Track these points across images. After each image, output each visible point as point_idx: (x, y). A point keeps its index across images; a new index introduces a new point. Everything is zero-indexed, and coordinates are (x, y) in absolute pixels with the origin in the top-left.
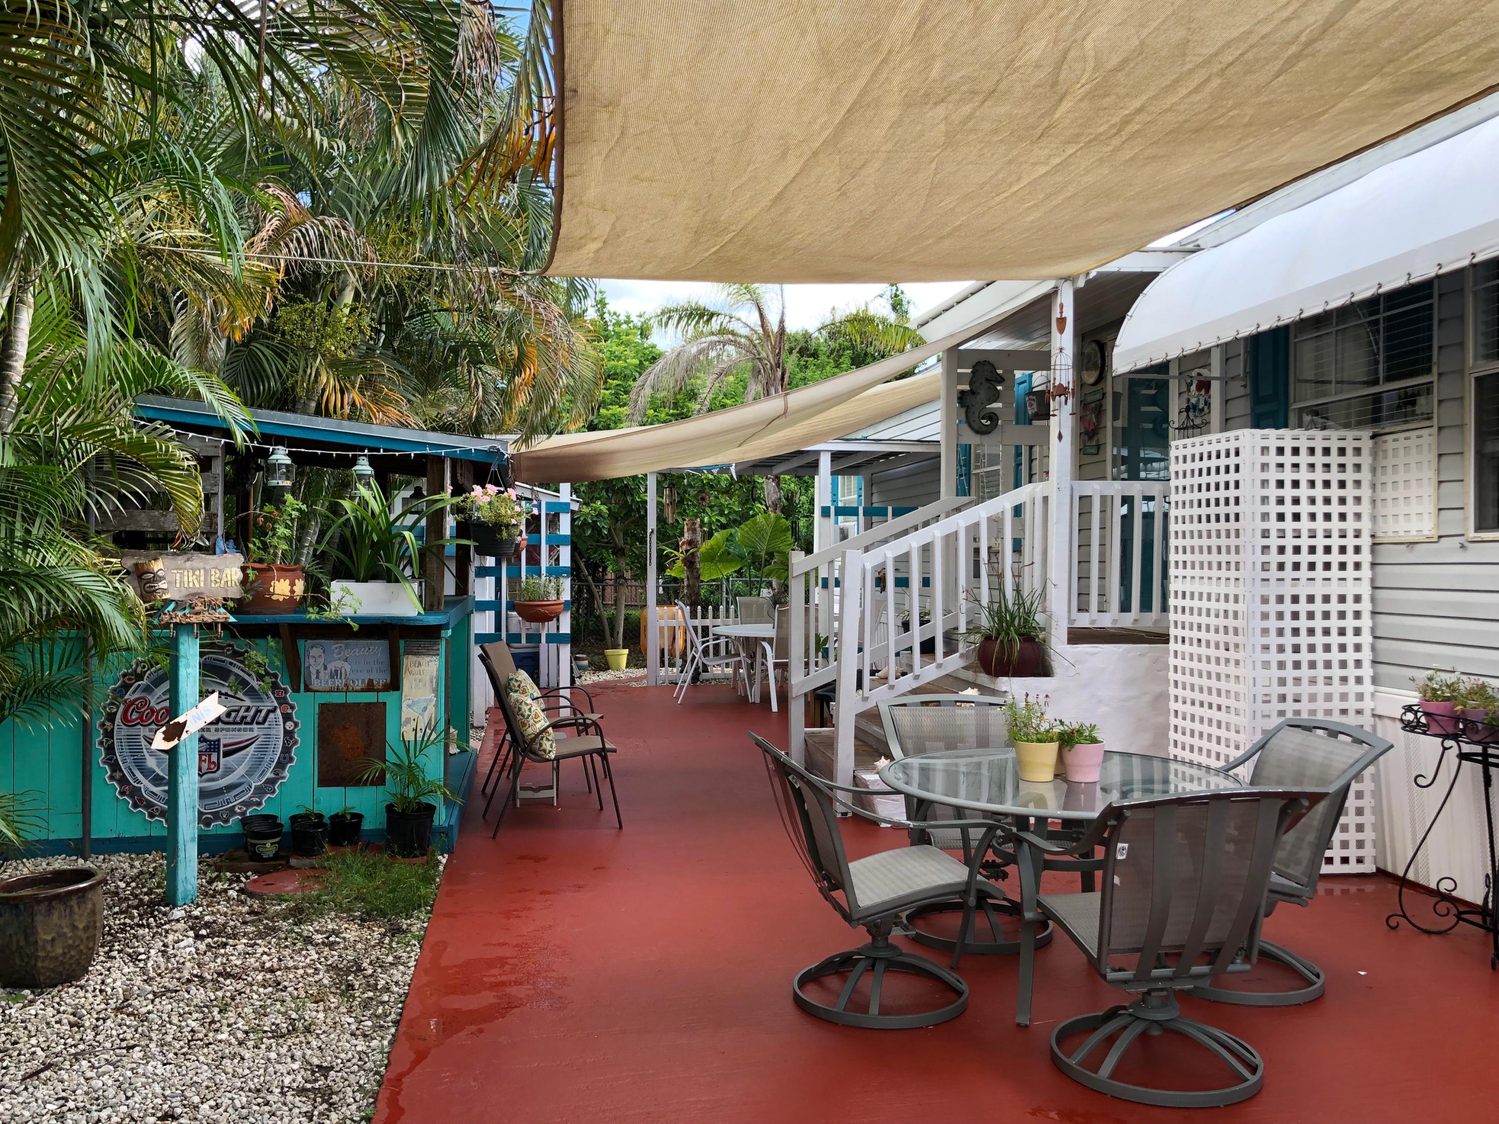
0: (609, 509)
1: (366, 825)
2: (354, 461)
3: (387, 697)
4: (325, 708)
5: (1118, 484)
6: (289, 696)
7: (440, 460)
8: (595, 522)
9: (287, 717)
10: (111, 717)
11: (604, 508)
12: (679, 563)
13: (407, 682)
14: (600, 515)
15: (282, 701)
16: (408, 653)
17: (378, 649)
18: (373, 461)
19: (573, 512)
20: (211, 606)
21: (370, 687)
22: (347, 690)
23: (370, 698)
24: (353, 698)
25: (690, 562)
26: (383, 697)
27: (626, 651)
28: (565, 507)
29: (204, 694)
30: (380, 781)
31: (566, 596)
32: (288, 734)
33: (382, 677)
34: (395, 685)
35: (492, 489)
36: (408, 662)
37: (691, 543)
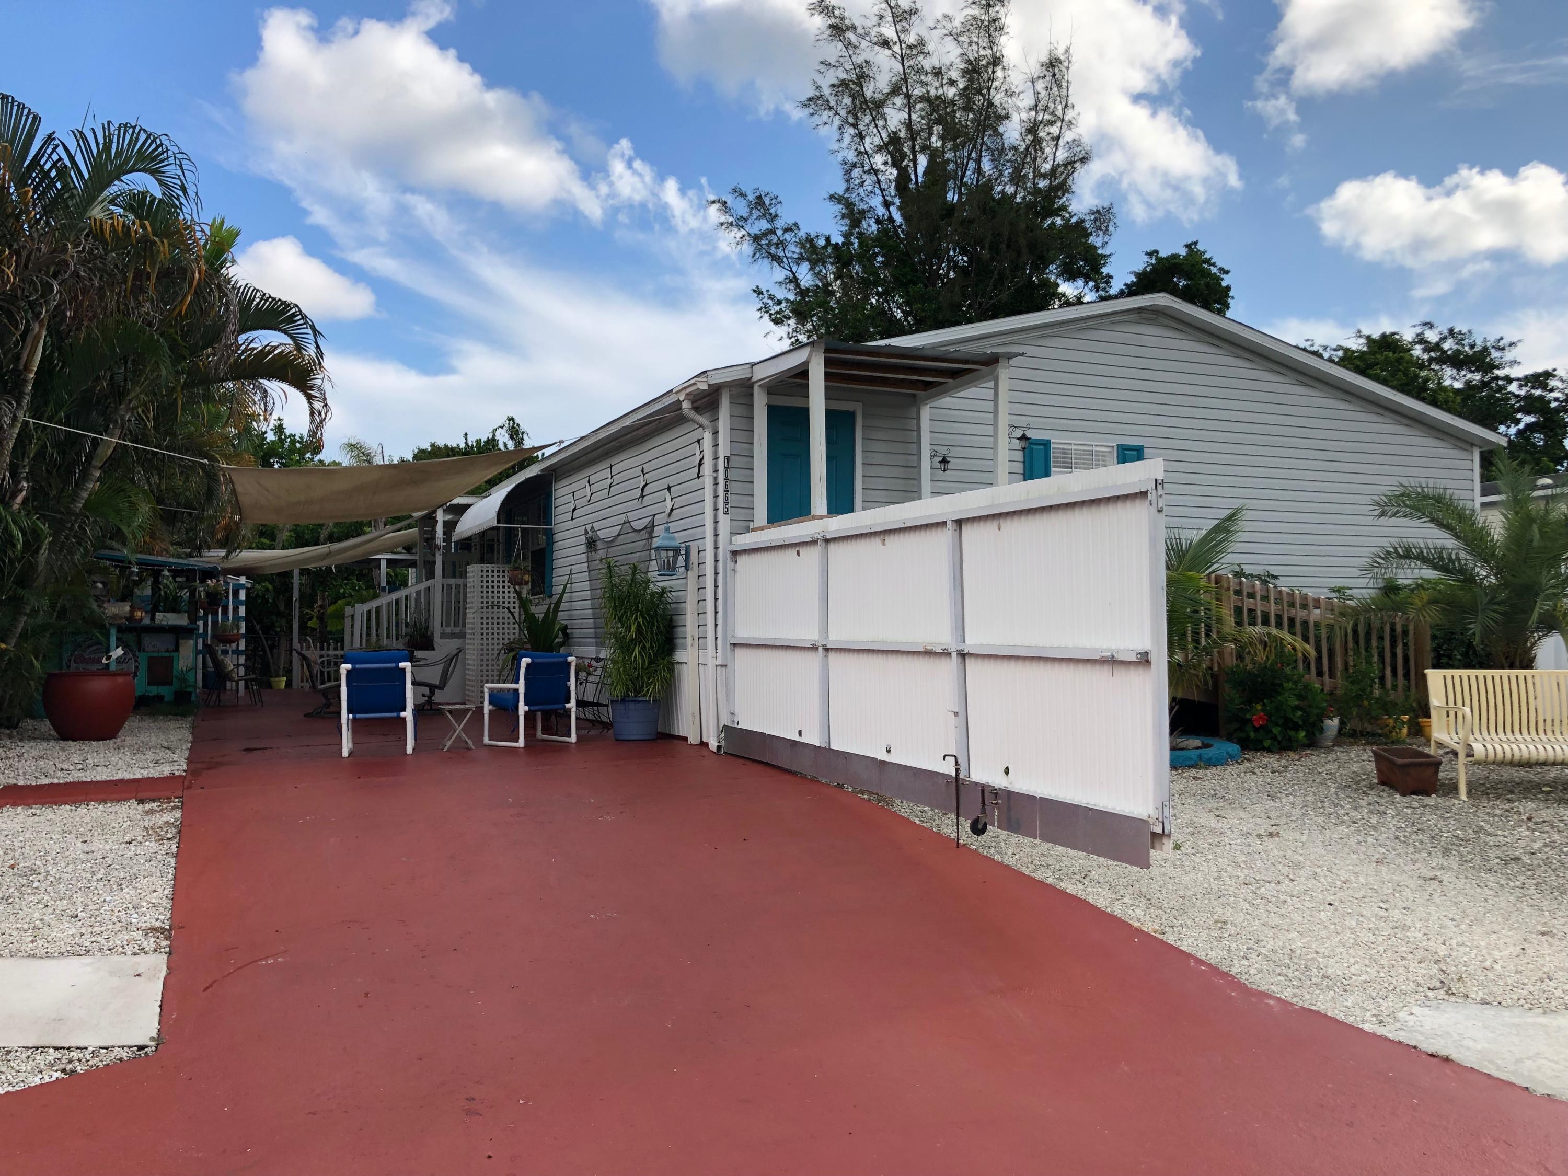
0: (274, 587)
1: (166, 699)
2: (163, 570)
3: (174, 655)
4: (150, 658)
5: (453, 580)
6: (137, 654)
7: (195, 570)
8: (264, 595)
9: (136, 661)
10: (69, 661)
11: (270, 587)
12: (315, 619)
13: (181, 649)
14: (268, 590)
15: (134, 655)
16: (183, 638)
17: (170, 637)
18: (169, 571)
19: (247, 588)
20: (121, 618)
21: (167, 651)
22: (158, 652)
23: (167, 654)
24: (160, 654)
25: (321, 618)
26: (173, 654)
27: (285, 679)
28: (242, 586)
29: (117, 647)
30: (171, 683)
31: (243, 631)
32: (136, 667)
33: (172, 647)
34: (177, 649)
35: (214, 581)
36: (182, 642)
37: (321, 607)
